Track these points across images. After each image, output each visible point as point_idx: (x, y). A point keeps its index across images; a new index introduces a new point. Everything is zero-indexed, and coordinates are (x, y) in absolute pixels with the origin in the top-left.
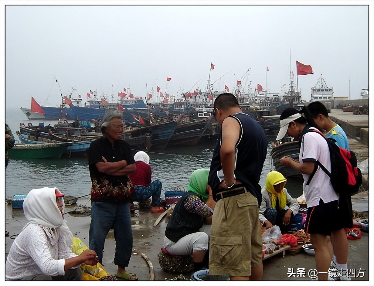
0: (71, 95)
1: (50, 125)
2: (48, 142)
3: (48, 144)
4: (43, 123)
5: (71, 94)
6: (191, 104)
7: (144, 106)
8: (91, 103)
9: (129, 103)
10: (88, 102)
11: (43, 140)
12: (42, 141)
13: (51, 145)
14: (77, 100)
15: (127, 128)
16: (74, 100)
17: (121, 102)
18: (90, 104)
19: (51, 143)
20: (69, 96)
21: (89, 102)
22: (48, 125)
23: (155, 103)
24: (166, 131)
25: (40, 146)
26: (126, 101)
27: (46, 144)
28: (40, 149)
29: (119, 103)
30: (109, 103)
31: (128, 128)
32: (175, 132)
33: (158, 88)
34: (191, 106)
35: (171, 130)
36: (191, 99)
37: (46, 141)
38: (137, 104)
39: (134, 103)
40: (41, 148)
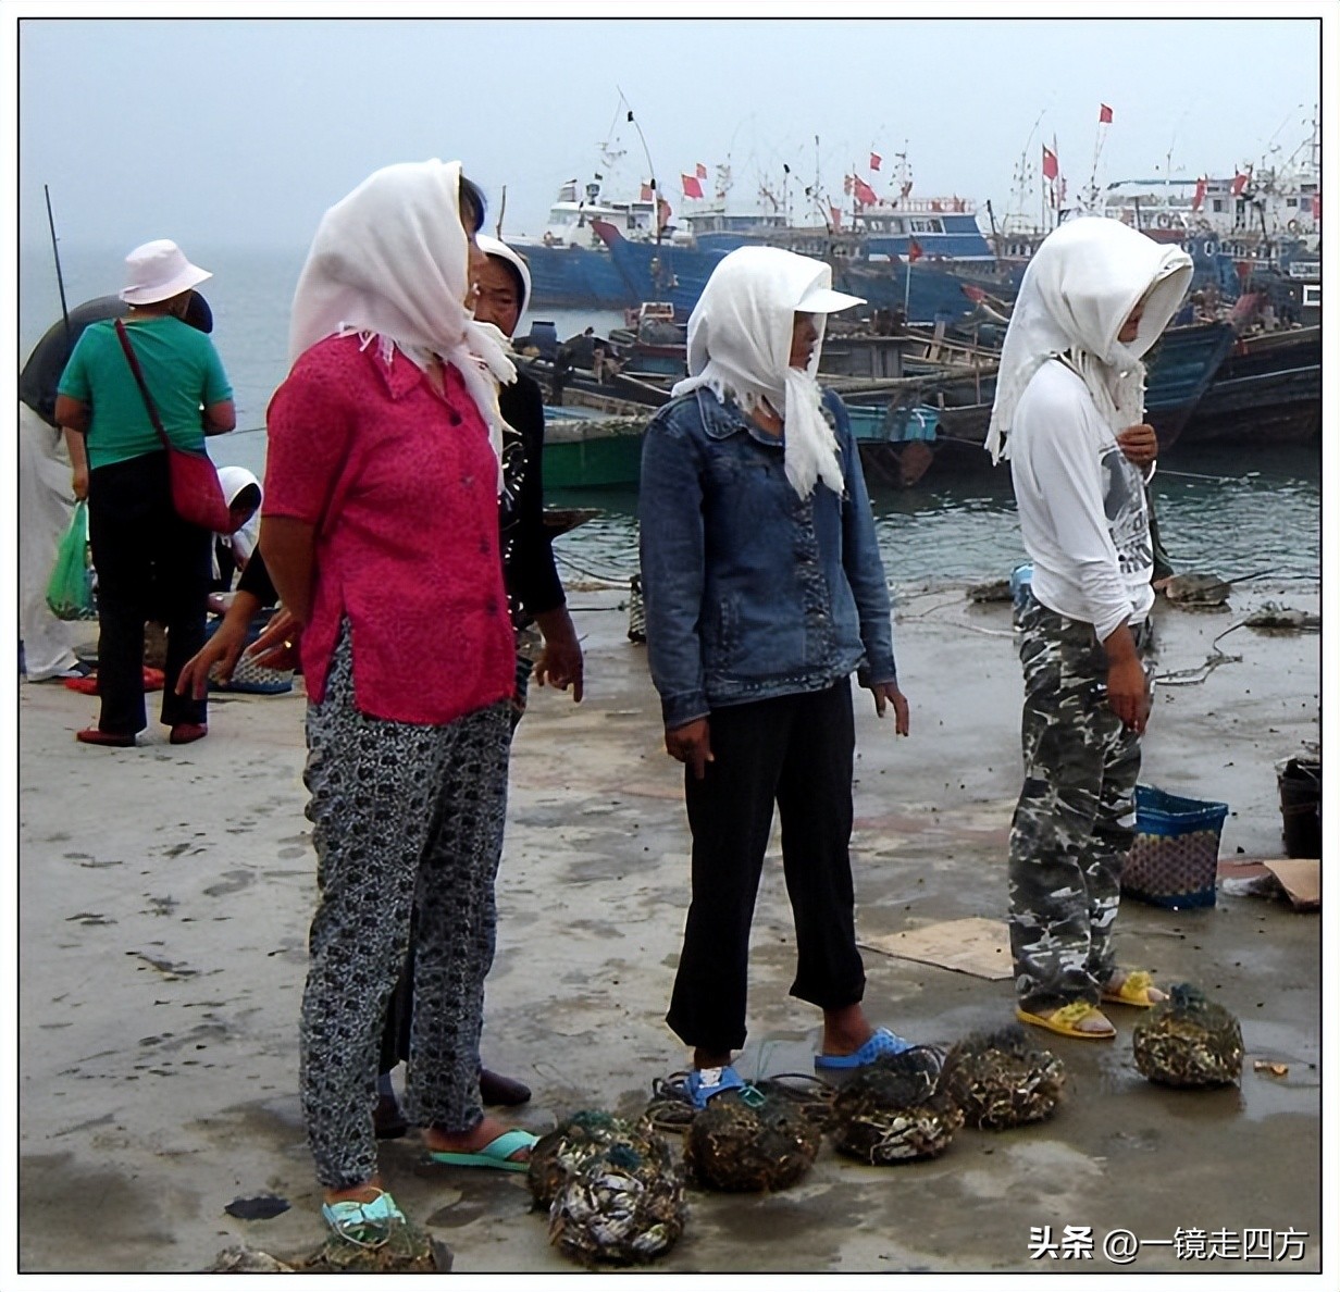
0: (597, 182)
1: (590, 330)
2: (612, 411)
3: (613, 419)
4: (552, 324)
5: (598, 177)
6: (1222, 241)
7: (978, 245)
8: (702, 225)
9: (902, 231)
10: (686, 222)
11: (587, 401)
12: (582, 404)
13: (624, 423)
14: (631, 212)
15: (955, 352)
16: (615, 207)
17: (860, 222)
18: (695, 232)
19: (624, 414)
20: (588, 188)
21: (689, 219)
22: (583, 332)
23: (1036, 234)
24: (1180, 370)
25: (575, 429)
26: (885, 220)
27: (600, 420)
28: (576, 444)
29: (850, 229)
30: (797, 224)
31: (964, 353)
32: (1221, 374)
33: (1047, 155)
34: (1221, 253)
35: (1201, 365)
36: (1221, 214)
37: (599, 408)
38: (944, 234)
39: (929, 229)
40: (580, 439)
